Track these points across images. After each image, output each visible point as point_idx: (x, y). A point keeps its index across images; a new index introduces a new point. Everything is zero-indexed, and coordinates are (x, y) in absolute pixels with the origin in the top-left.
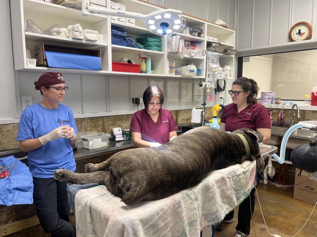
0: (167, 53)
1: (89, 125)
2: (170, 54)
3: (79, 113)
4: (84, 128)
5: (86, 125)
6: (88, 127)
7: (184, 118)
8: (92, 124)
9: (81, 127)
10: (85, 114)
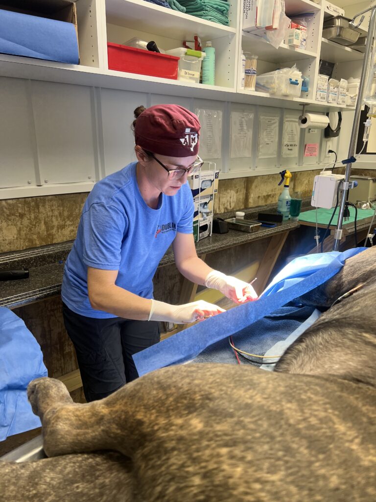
0: (241, 33)
1: (56, 213)
2: (248, 35)
3: (29, 183)
4: (45, 220)
5: (50, 214)
6: (54, 219)
7: (260, 195)
8: (63, 210)
9: (36, 218)
10: (45, 186)
